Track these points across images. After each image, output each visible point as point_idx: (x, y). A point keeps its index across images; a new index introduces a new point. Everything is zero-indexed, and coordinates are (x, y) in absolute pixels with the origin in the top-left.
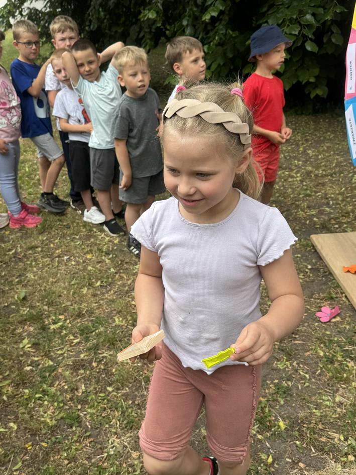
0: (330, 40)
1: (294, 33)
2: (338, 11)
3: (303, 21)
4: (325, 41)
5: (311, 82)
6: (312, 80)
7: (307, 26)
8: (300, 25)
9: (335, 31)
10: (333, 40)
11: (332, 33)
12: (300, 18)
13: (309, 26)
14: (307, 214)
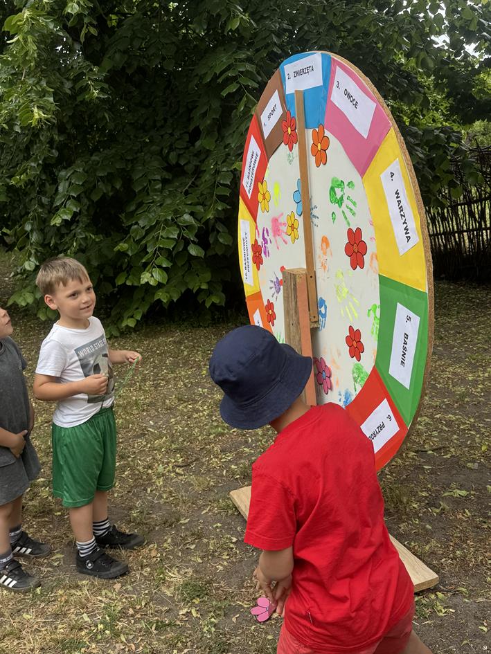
0: (217, 240)
1: (172, 237)
2: (220, 209)
3: (181, 222)
4: (211, 242)
5: (204, 289)
6: (204, 287)
7: (186, 227)
8: (178, 226)
9: (220, 230)
10: (221, 240)
11: (218, 232)
12: (177, 218)
13: (189, 227)
14: (222, 460)
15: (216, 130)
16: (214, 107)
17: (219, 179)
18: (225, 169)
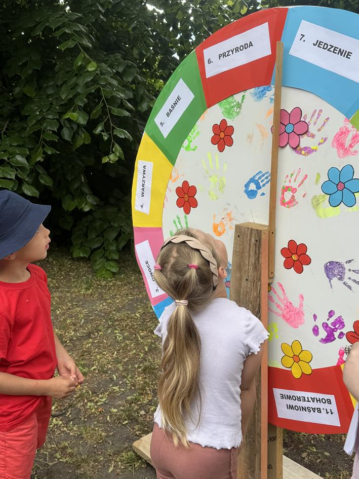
1: (9, 177)
2: (50, 153)
3: (14, 163)
7: (20, 168)
8: (12, 167)
9: (41, 172)
10: (42, 182)
11: (38, 174)
12: (9, 159)
13: (22, 168)
14: (98, 404)
15: (35, 80)
16: (34, 59)
17: (45, 125)
18: (50, 117)
